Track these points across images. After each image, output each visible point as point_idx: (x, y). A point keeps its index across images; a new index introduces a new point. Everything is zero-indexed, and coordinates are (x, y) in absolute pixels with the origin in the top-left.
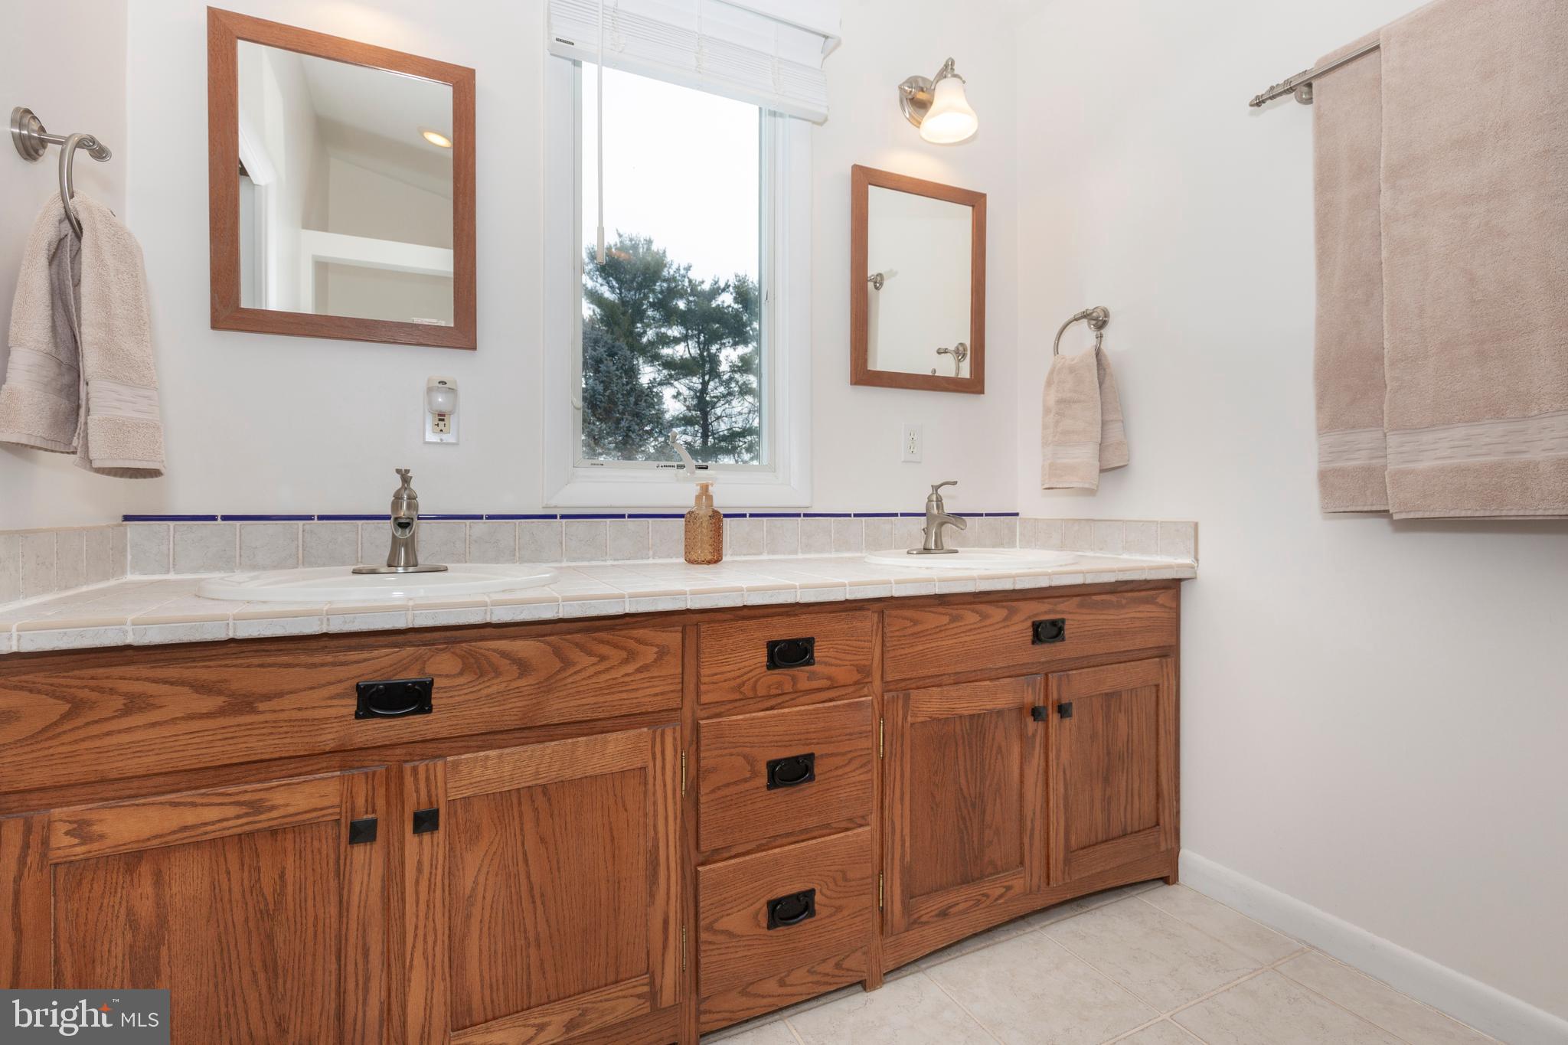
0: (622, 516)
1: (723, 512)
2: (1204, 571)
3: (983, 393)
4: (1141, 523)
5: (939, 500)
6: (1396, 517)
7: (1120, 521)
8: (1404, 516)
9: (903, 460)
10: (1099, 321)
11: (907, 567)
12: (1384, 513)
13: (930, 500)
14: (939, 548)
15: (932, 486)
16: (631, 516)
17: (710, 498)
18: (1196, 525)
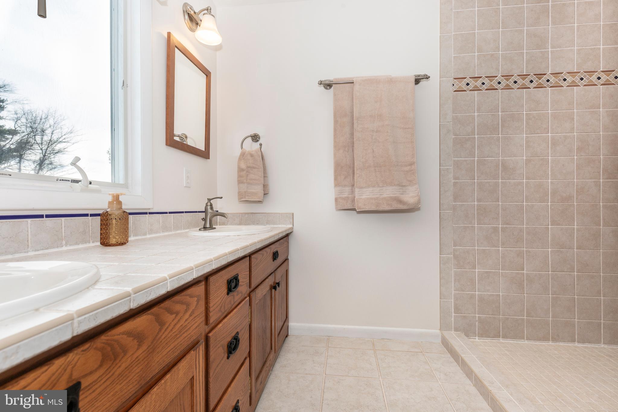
0: (41, 216)
1: (128, 211)
2: (295, 229)
3: (209, 159)
4: (273, 214)
5: (211, 205)
6: (357, 210)
7: (265, 213)
8: (360, 210)
9: (185, 186)
10: (255, 138)
11: (229, 236)
12: (354, 210)
13: (207, 205)
14: (211, 228)
15: (208, 199)
16: (48, 216)
17: (120, 203)
18: (293, 214)
